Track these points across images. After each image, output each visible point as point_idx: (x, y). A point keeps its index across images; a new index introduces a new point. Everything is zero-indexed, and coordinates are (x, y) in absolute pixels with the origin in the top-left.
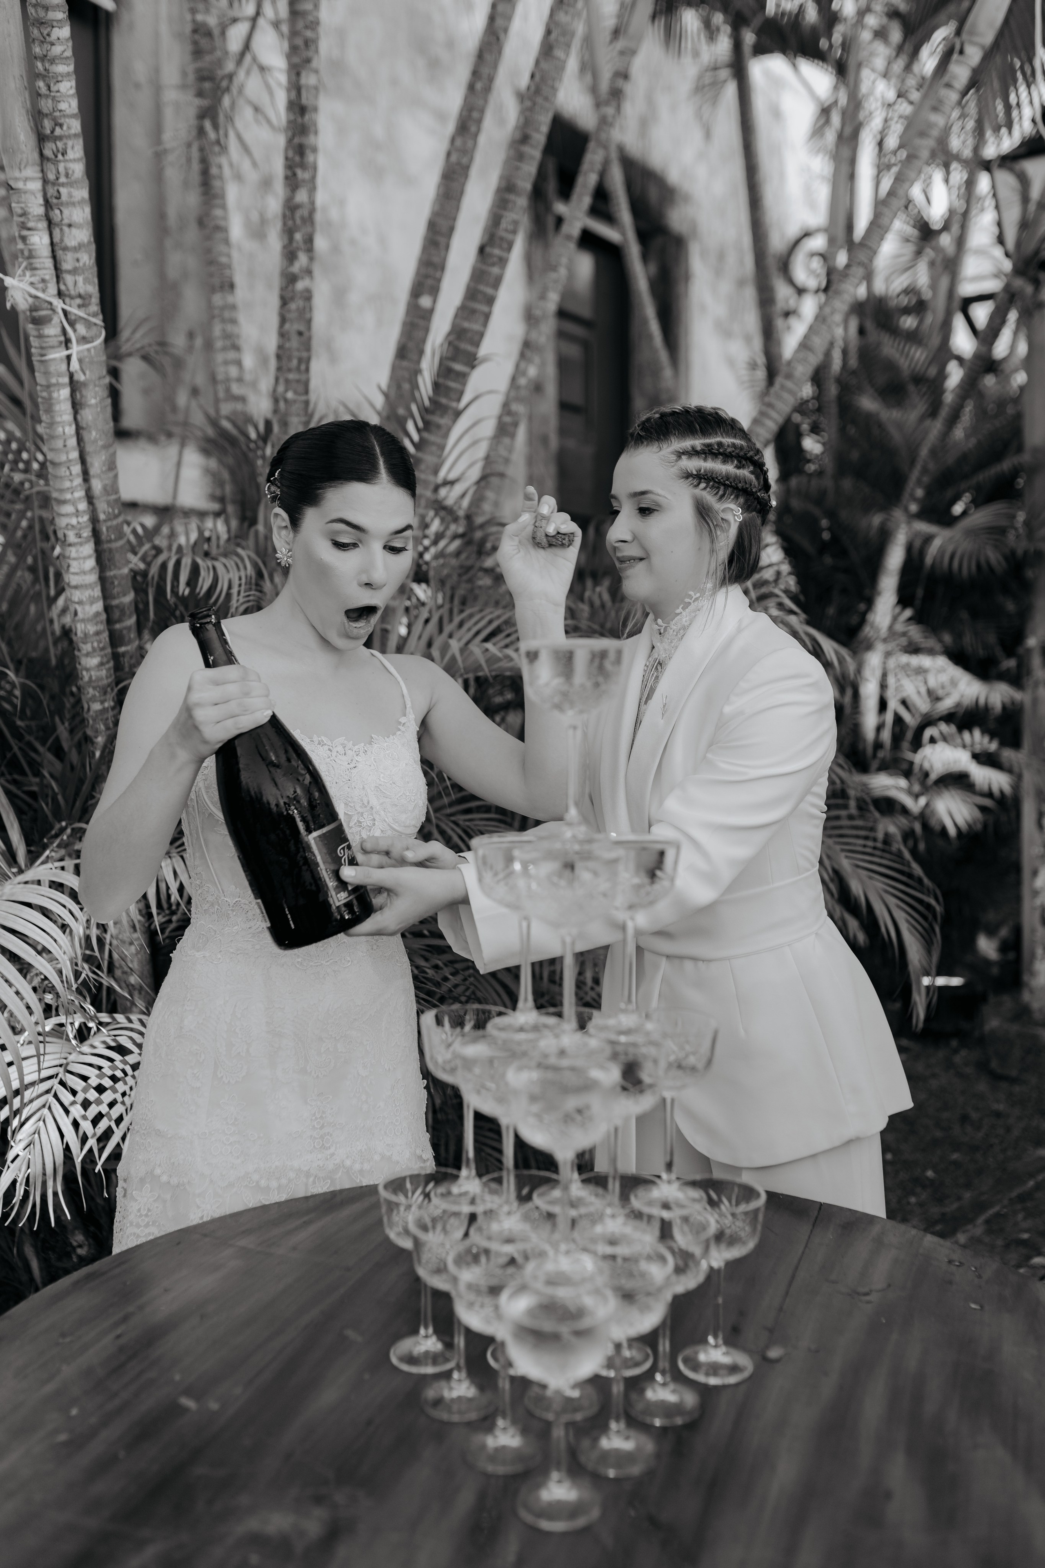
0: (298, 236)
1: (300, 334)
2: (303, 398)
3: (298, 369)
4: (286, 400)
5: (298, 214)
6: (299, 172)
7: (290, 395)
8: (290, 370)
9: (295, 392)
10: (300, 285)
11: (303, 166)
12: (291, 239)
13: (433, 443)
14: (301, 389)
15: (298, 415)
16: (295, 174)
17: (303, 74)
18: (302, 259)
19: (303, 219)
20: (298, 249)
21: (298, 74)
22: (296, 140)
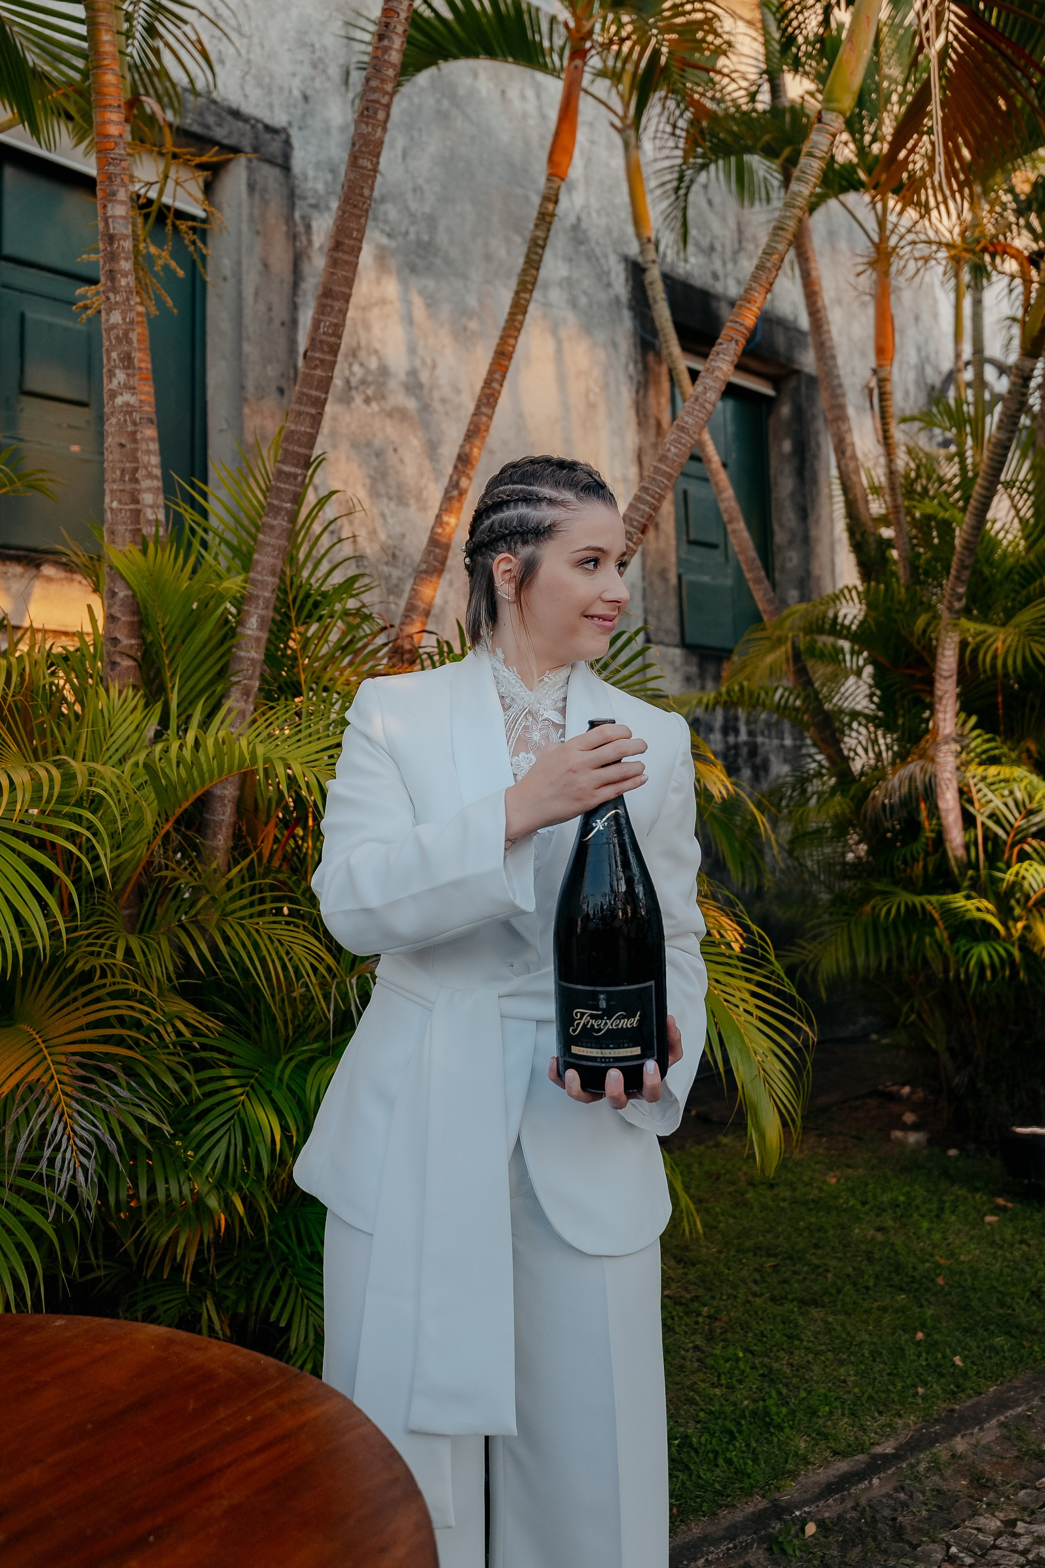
0: (114, 355)
1: (122, 446)
2: (131, 507)
3: (122, 479)
4: (111, 509)
5: (113, 334)
6: (111, 295)
7: (115, 505)
8: (114, 481)
9: (120, 502)
10: (119, 401)
11: (115, 290)
12: (109, 359)
13: (268, 545)
14: (126, 498)
15: (125, 523)
16: (108, 298)
17: (110, 206)
18: (121, 376)
19: (117, 337)
20: (115, 367)
21: (105, 207)
22: (107, 267)
